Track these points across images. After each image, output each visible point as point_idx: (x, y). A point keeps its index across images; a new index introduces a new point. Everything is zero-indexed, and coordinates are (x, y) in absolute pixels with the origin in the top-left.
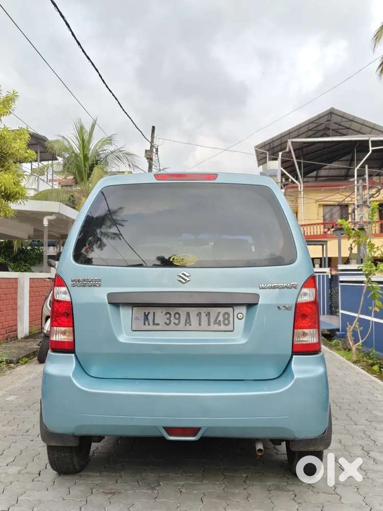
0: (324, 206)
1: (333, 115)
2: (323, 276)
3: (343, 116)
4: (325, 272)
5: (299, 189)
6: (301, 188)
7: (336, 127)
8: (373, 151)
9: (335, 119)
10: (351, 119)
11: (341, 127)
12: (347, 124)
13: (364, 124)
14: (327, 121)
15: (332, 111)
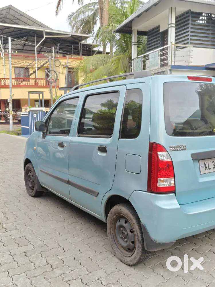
0: (15, 67)
1: (11, 10)
2: (42, 112)
3: (17, 11)
4: (42, 110)
5: (1, 55)
6: (2, 55)
7: (12, 17)
8: (46, 37)
9: (12, 12)
10: (22, 14)
11: (15, 18)
12: (19, 17)
13: (29, 18)
14: (6, 13)
15: (10, 7)
